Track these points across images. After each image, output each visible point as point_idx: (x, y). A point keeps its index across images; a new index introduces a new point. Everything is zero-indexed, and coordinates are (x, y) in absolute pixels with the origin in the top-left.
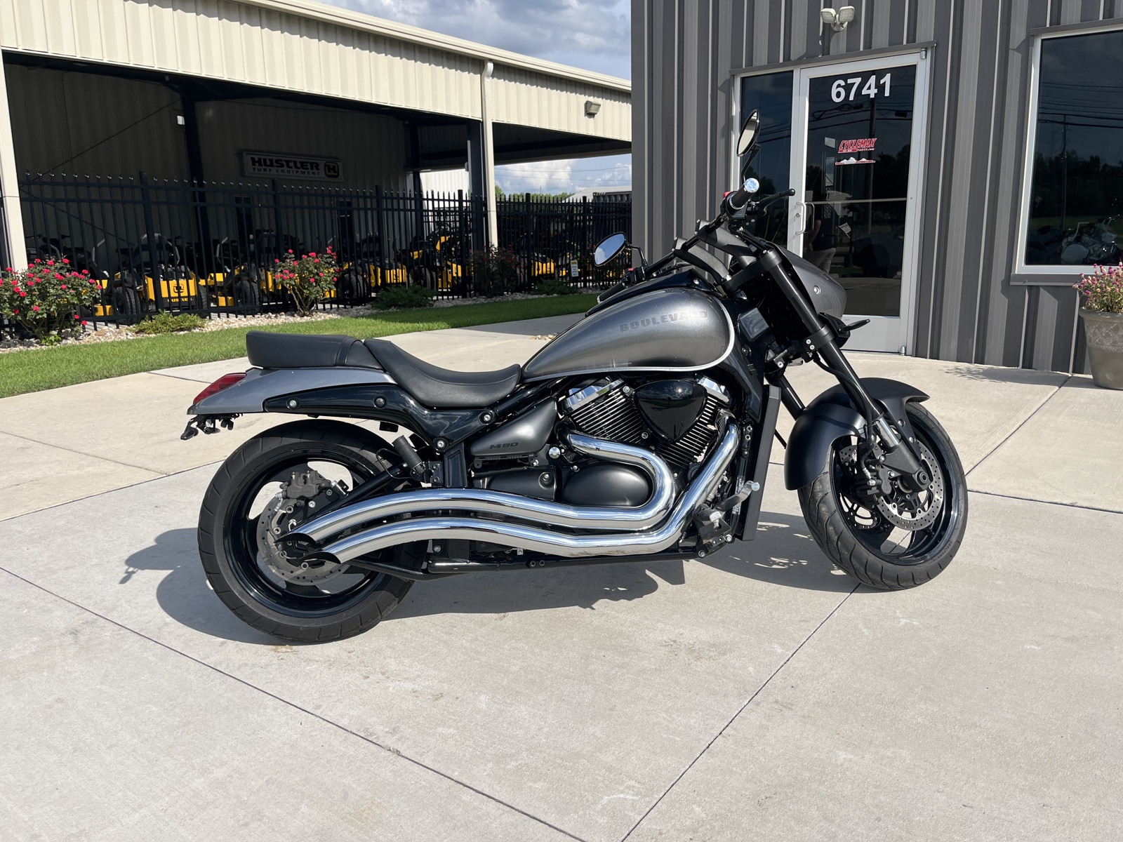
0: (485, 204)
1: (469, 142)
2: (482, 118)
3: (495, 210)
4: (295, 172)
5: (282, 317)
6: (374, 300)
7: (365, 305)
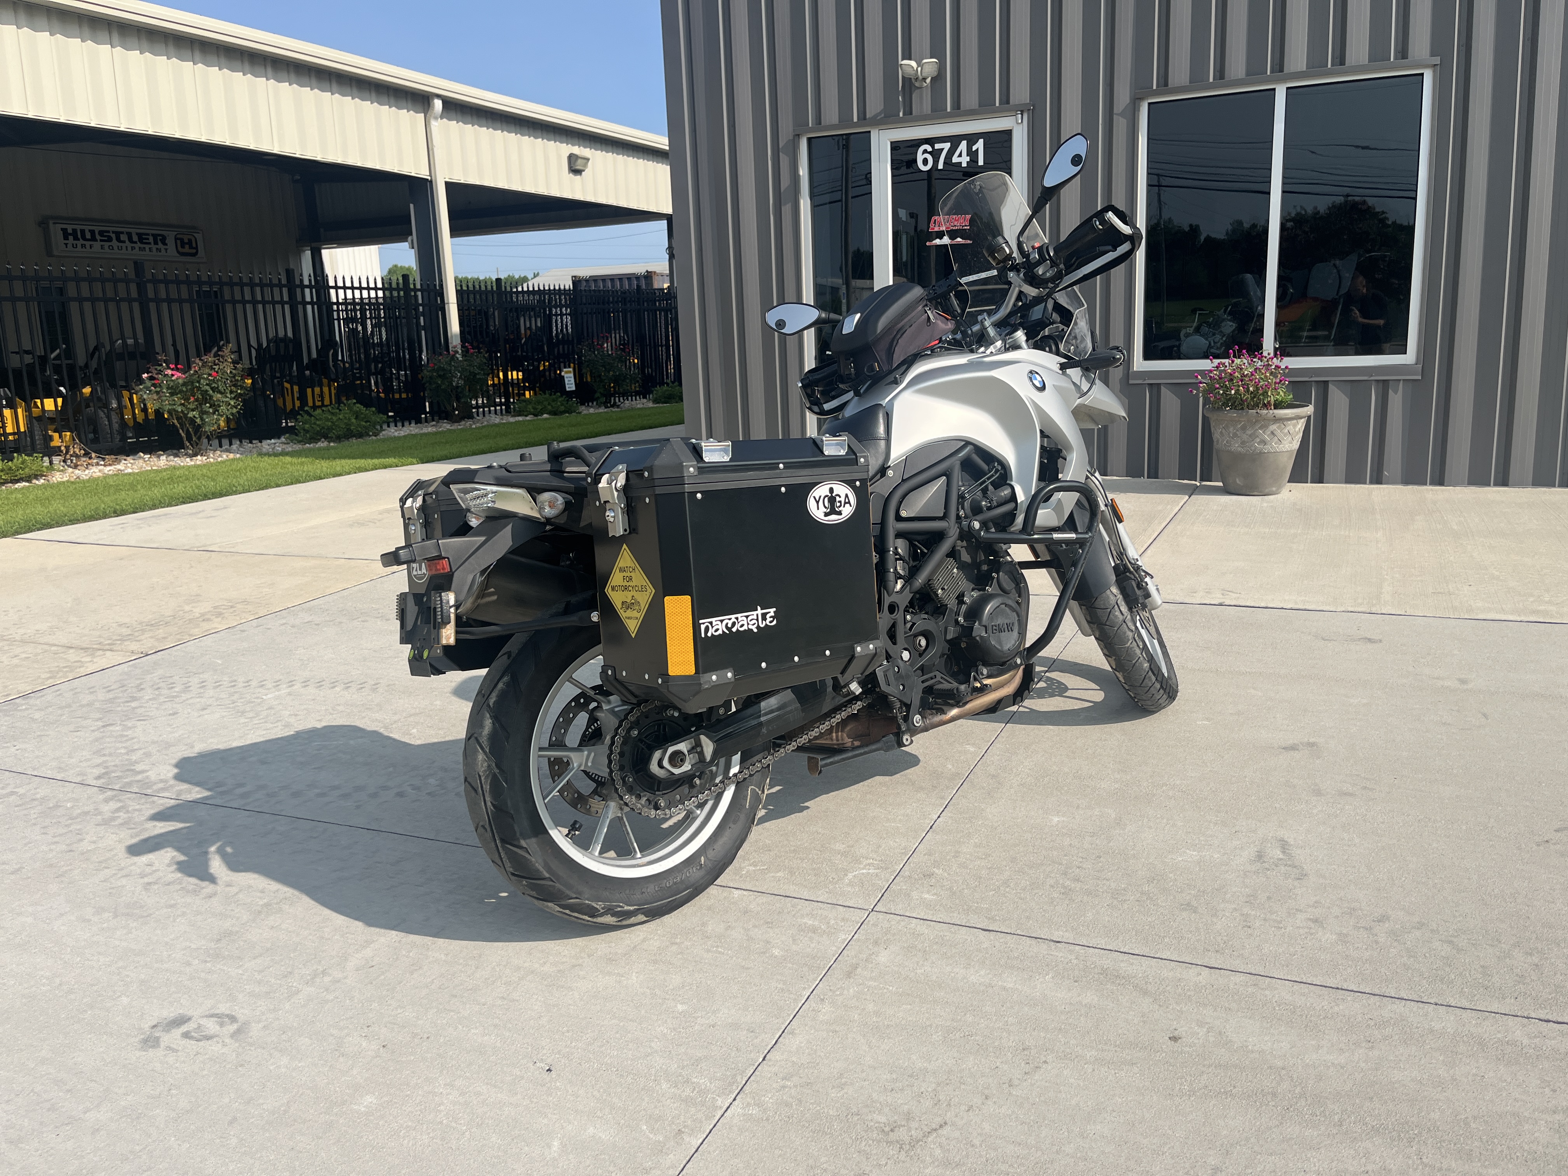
0: (440, 293)
1: (412, 206)
2: (430, 175)
3: (455, 301)
4: (129, 249)
5: (162, 458)
6: (291, 431)
7: (279, 438)
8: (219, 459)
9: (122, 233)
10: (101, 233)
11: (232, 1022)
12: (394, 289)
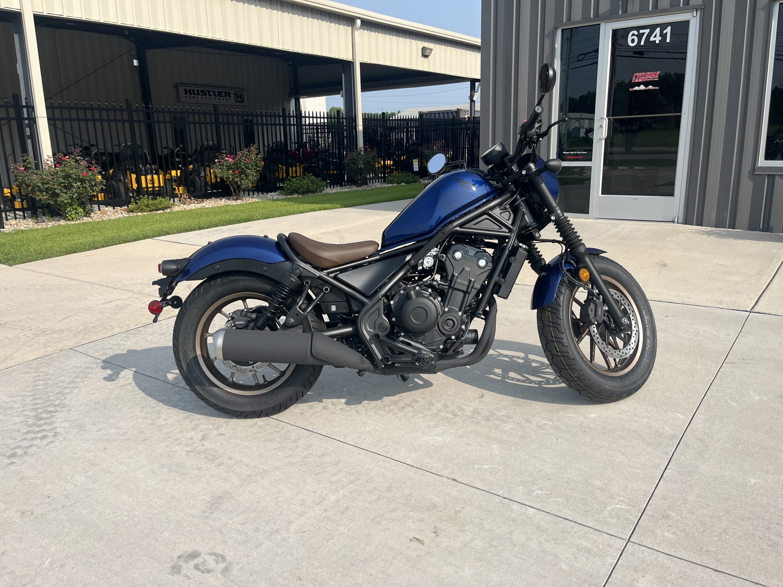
0: (355, 120)
1: (343, 75)
2: (353, 59)
3: (362, 124)
4: (214, 99)
5: (222, 200)
6: (281, 188)
7: (276, 192)
8: (248, 202)
9: (211, 91)
11: (223, 561)
12: (333, 118)
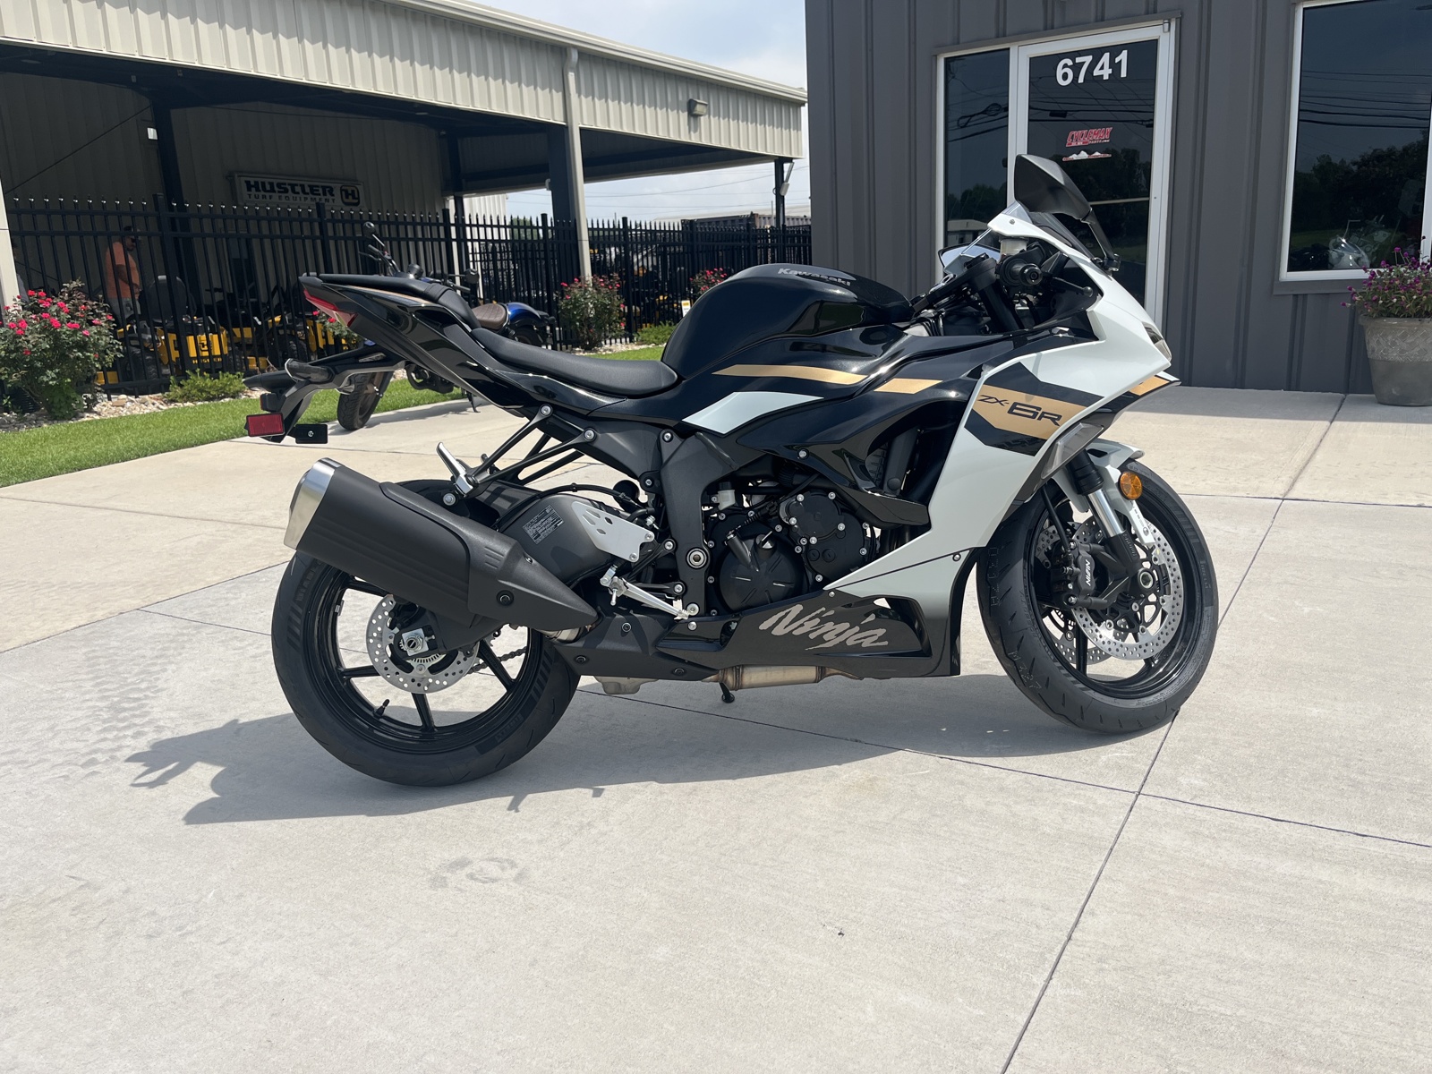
0: (574, 231)
2: (566, 121)
3: (587, 239)
4: (303, 199)
9: (297, 185)
10: (279, 185)
11: (512, 867)
